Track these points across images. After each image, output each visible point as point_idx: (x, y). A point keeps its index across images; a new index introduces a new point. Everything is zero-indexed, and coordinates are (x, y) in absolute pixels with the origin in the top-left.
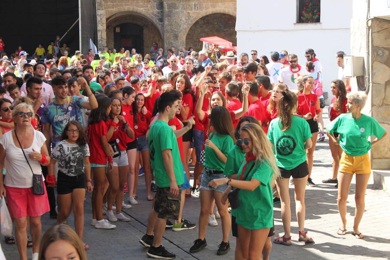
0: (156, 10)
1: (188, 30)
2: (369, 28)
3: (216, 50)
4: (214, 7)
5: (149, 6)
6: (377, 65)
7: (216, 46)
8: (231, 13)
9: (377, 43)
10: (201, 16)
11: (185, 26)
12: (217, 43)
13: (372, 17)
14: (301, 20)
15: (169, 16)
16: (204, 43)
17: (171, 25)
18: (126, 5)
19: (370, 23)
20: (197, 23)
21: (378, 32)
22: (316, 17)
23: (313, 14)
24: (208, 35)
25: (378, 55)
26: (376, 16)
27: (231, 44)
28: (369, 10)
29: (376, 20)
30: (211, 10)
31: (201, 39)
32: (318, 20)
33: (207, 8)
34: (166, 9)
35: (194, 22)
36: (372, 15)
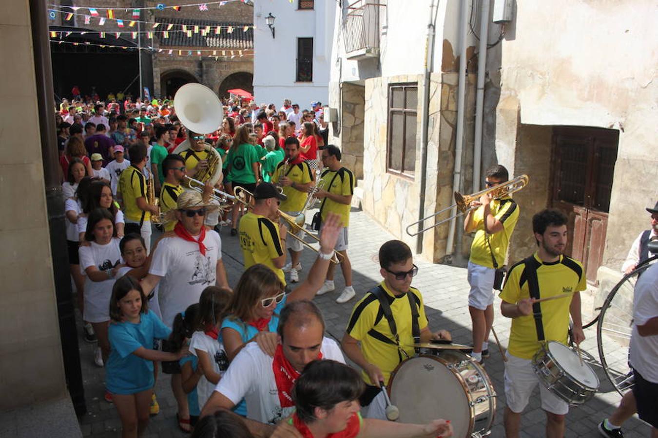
0: (197, 69)
1: (220, 84)
2: (341, 89)
3: (240, 99)
4: (239, 67)
5: (192, 65)
6: (345, 114)
7: (240, 96)
8: (251, 72)
9: (345, 99)
10: (230, 74)
11: (219, 81)
12: (240, 94)
13: (343, 81)
14: (299, 79)
15: (206, 73)
16: (231, 94)
17: (208, 80)
18: (175, 64)
19: (341, 85)
20: (227, 79)
21: (347, 92)
22: (309, 78)
23: (308, 75)
24: (235, 88)
25: (347, 107)
26: (345, 80)
27: (250, 94)
28: (341, 77)
29: (345, 83)
30: (237, 70)
31: (229, 91)
32: (311, 80)
33: (234, 68)
34: (204, 68)
35: (225, 78)
36: (343, 80)
